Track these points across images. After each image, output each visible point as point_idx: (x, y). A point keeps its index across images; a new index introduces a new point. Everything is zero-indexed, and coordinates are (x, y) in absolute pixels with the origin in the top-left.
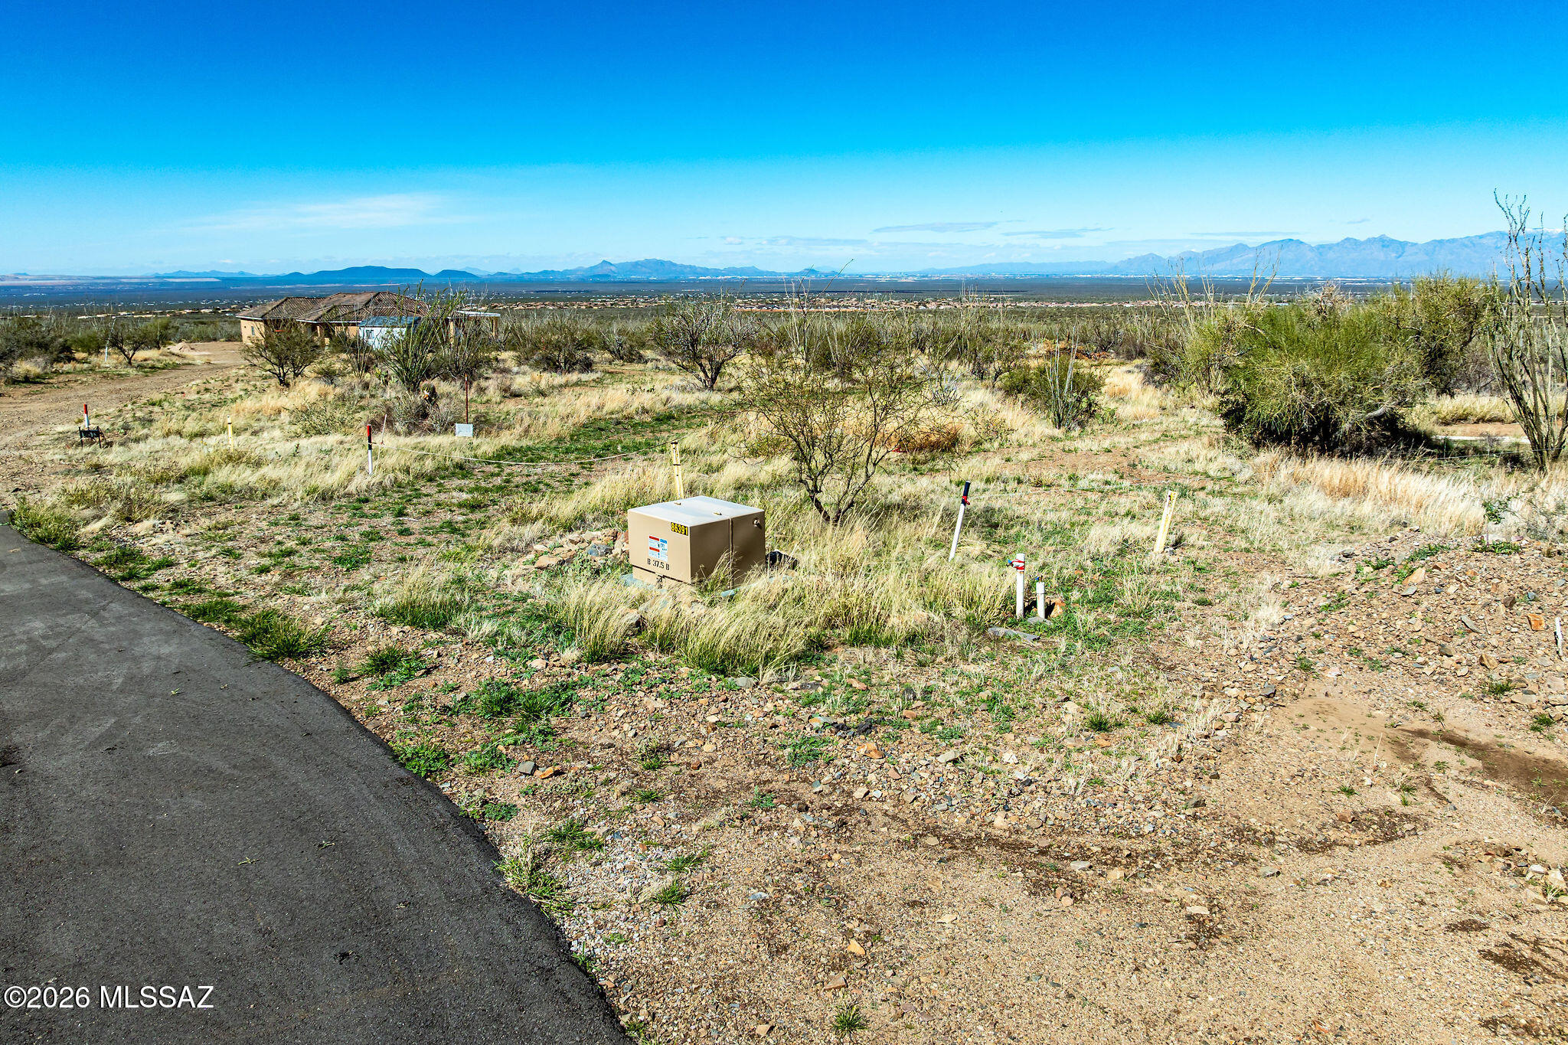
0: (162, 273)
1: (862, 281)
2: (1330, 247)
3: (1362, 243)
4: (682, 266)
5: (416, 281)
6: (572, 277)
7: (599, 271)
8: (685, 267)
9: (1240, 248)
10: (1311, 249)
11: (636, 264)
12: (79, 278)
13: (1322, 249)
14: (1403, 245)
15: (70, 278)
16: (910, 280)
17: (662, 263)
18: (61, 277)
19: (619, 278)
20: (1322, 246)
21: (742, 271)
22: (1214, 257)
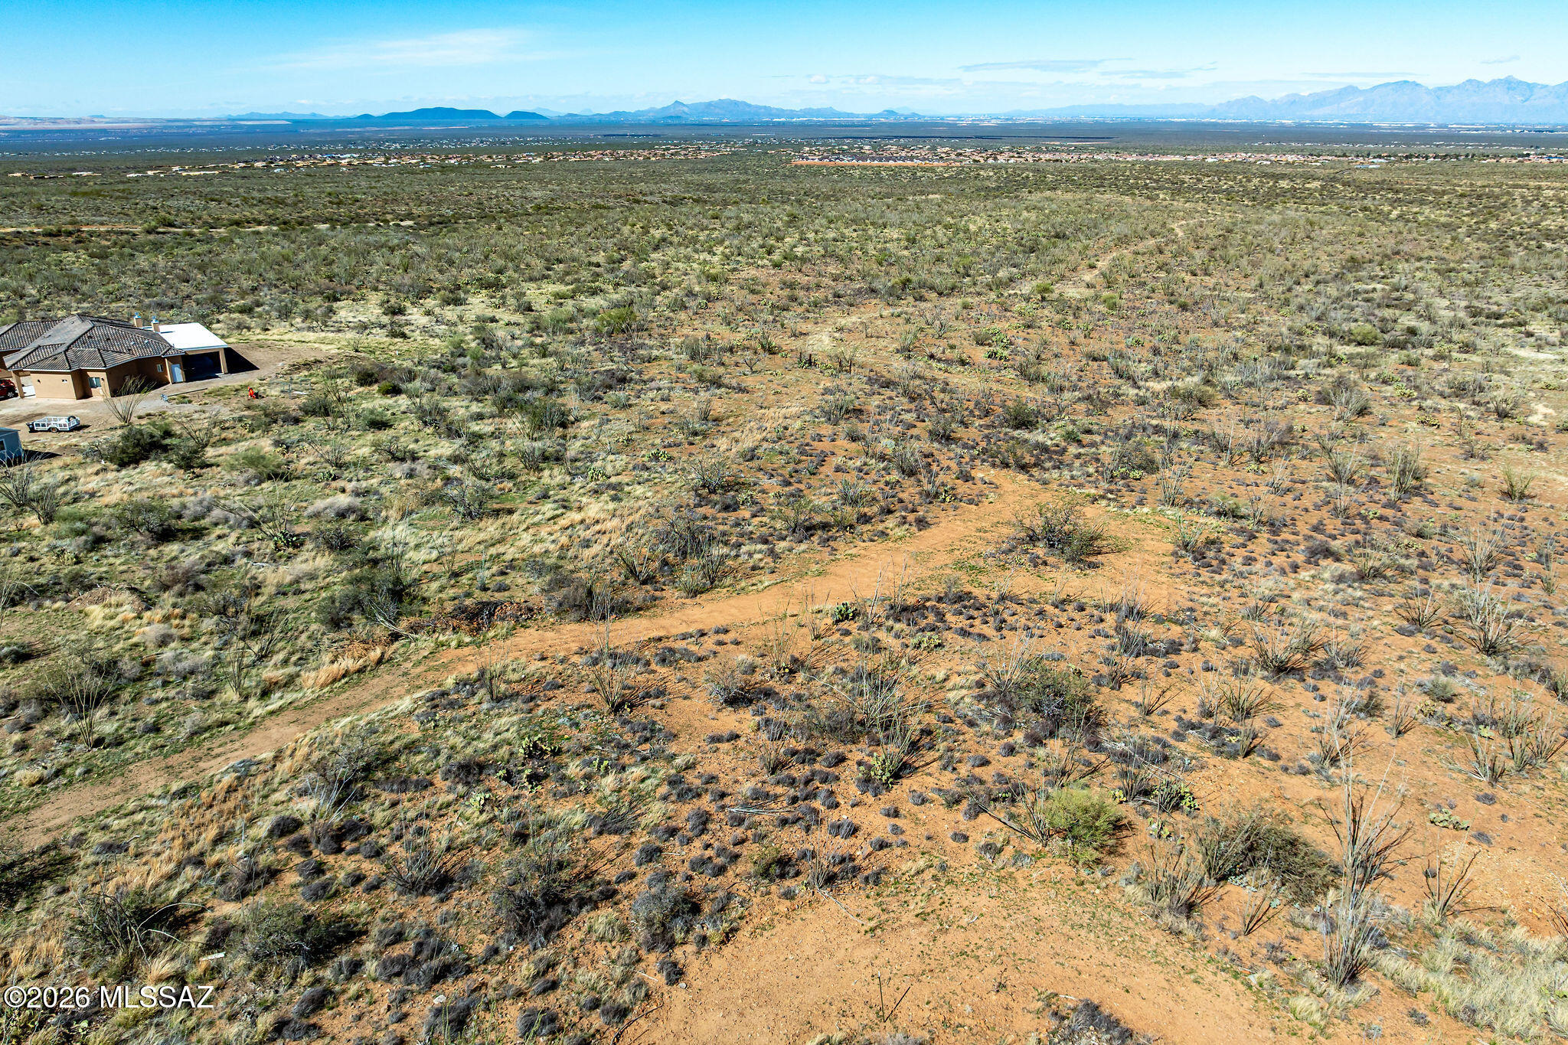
0: (234, 114)
1: (942, 125)
2: (1448, 90)
3: (1486, 85)
4: (757, 107)
5: (485, 123)
6: (643, 119)
7: (672, 112)
8: (760, 107)
9: (1351, 90)
10: (1428, 92)
11: (709, 105)
12: (153, 121)
13: (1440, 91)
14: (1531, 87)
15: (144, 121)
16: (993, 123)
17: (736, 103)
18: (136, 120)
19: (693, 119)
20: (1440, 89)
21: (819, 112)
22: (1319, 100)
